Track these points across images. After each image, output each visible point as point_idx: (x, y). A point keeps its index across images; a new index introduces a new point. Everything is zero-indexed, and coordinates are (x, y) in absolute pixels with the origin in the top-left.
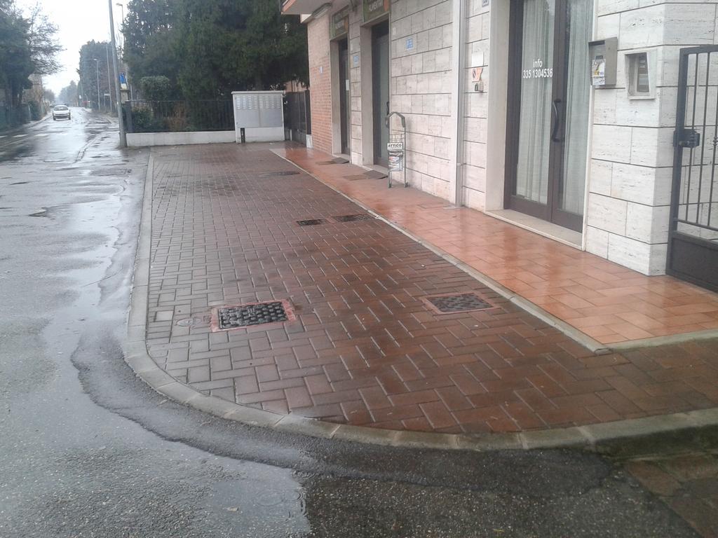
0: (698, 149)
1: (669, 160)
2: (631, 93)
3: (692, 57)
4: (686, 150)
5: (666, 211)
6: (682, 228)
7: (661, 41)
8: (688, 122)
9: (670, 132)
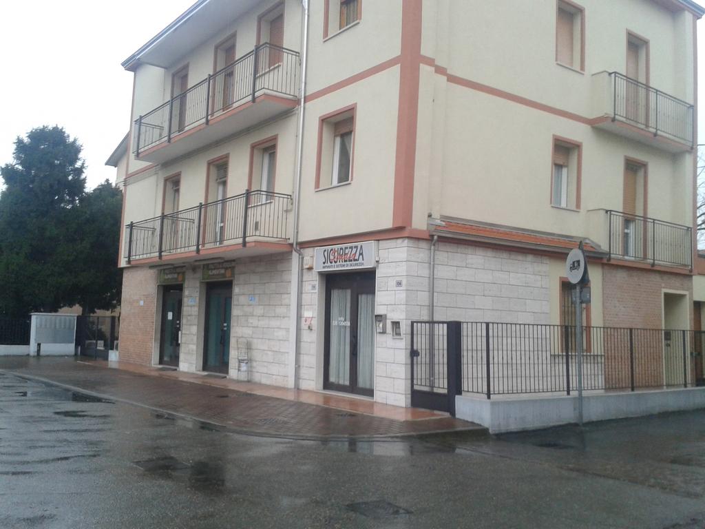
0: (419, 358)
1: (409, 362)
2: (393, 335)
3: (415, 324)
4: (415, 358)
5: (410, 381)
6: (416, 387)
7: (404, 318)
8: (415, 348)
9: (409, 351)
